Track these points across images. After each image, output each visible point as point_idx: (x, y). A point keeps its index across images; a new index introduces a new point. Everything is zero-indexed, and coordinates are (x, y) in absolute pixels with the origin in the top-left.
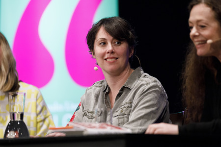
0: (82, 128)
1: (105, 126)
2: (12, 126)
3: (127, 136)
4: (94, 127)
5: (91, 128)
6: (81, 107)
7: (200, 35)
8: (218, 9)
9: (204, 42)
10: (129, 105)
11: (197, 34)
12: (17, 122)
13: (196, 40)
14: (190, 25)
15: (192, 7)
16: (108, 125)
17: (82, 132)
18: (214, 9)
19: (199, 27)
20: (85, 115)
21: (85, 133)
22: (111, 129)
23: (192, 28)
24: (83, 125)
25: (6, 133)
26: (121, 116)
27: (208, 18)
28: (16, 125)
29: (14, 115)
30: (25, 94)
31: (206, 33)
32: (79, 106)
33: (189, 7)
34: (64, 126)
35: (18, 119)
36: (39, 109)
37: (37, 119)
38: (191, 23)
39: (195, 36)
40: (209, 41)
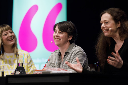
0: (50, 70)
1: (60, 69)
2: (18, 69)
3: (70, 74)
4: (55, 70)
5: (54, 70)
6: (49, 61)
7: (106, 27)
8: (114, 15)
9: (108, 30)
10: (69, 61)
11: (105, 26)
12: (20, 67)
13: (104, 29)
14: (101, 23)
15: (102, 15)
16: (61, 69)
17: (50, 72)
18: (112, 15)
19: (105, 23)
20: (50, 65)
21: (51, 73)
22: (63, 71)
23: (102, 24)
24: (50, 69)
25: (15, 72)
26: (66, 66)
27: (109, 19)
28: (20, 68)
29: (19, 64)
30: (24, 55)
31: (108, 26)
32: (48, 61)
33: (101, 15)
34: (42, 69)
35: (21, 66)
36: (29, 62)
37: (28, 66)
38: (102, 22)
39: (103, 27)
40: (110, 29)
